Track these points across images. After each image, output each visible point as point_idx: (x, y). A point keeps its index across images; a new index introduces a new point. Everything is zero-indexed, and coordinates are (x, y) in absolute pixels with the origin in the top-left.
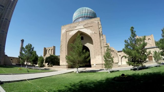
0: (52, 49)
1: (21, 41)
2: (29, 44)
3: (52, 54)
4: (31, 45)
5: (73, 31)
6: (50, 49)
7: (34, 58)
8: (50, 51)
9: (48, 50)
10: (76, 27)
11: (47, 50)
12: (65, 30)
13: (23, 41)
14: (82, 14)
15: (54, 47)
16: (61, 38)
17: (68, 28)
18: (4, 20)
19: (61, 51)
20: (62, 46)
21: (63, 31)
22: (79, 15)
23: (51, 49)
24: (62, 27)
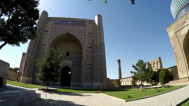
0: (158, 62)
1: (118, 61)
2: (139, 60)
3: (159, 68)
4: (142, 61)
5: (184, 29)
6: (154, 63)
7: (153, 75)
8: (155, 65)
9: (153, 64)
10: (185, 22)
11: (151, 64)
12: (173, 31)
13: (119, 61)
14: (181, 3)
15: (160, 58)
16: (172, 43)
17: (175, 27)
18: (98, 45)
19: (177, 59)
20: (176, 53)
21: (171, 34)
22: (178, 6)
23: (156, 62)
24: (168, 30)
